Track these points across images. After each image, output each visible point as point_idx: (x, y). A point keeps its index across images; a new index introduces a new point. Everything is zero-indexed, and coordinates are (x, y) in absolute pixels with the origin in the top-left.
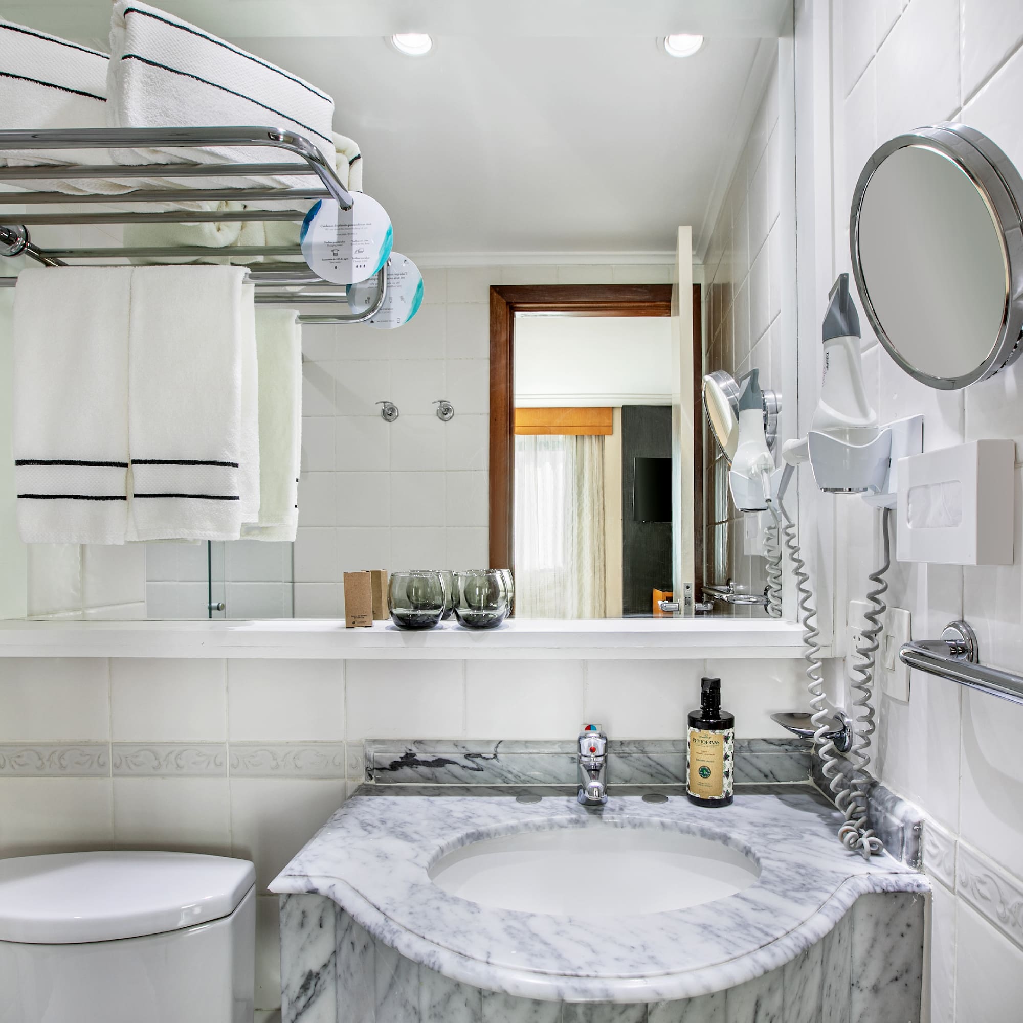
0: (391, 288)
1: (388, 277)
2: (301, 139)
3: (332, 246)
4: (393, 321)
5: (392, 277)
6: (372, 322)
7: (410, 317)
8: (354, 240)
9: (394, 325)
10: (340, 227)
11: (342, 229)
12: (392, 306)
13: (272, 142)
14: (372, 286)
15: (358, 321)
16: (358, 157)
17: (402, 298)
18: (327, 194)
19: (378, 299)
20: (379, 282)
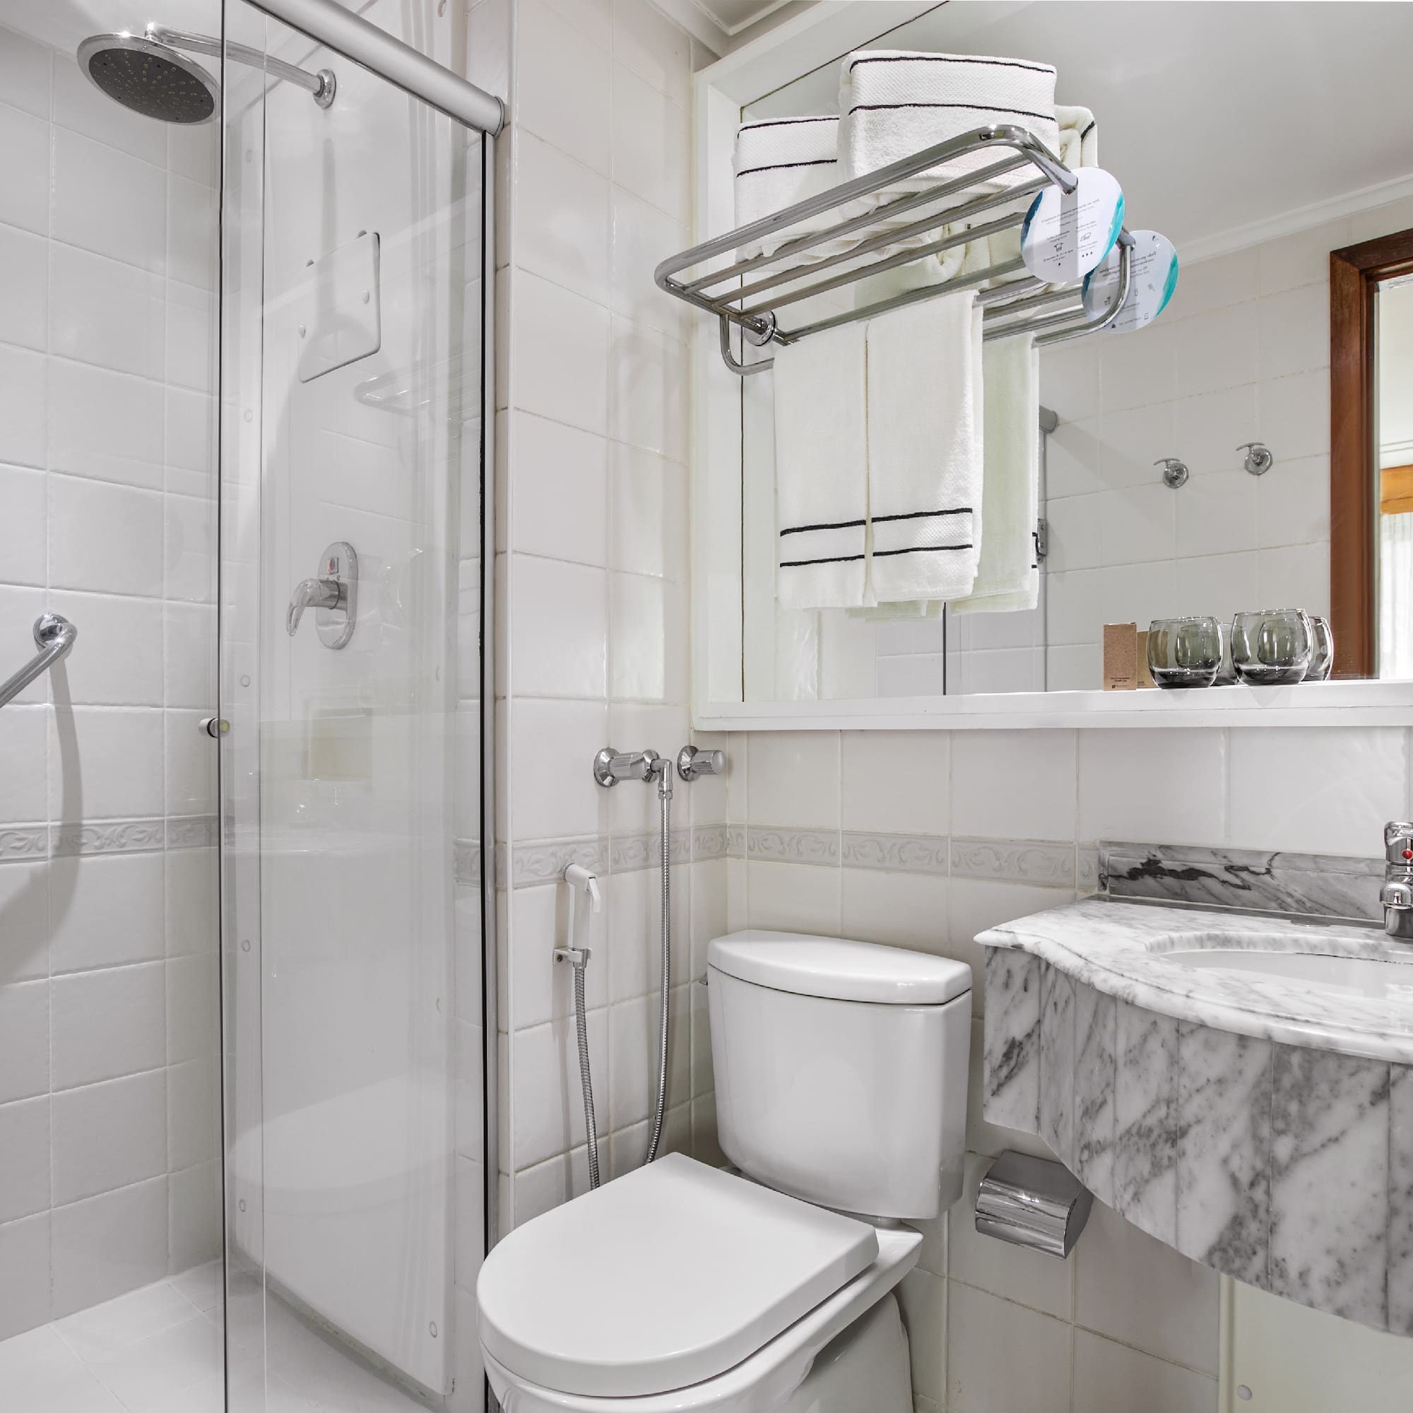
0: (1137, 277)
1: (1132, 264)
2: (1013, 129)
3: (1055, 240)
4: (1140, 318)
5: (1136, 263)
6: (1114, 326)
7: (1162, 307)
8: (1079, 226)
9: (1141, 324)
10: (1064, 216)
11: (1065, 217)
12: (1138, 299)
13: (982, 143)
14: (1113, 281)
15: (1097, 328)
16: (1092, 125)
17: (1150, 287)
18: (1047, 181)
19: (1120, 295)
20: (1121, 274)
